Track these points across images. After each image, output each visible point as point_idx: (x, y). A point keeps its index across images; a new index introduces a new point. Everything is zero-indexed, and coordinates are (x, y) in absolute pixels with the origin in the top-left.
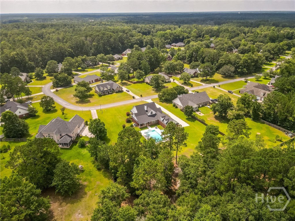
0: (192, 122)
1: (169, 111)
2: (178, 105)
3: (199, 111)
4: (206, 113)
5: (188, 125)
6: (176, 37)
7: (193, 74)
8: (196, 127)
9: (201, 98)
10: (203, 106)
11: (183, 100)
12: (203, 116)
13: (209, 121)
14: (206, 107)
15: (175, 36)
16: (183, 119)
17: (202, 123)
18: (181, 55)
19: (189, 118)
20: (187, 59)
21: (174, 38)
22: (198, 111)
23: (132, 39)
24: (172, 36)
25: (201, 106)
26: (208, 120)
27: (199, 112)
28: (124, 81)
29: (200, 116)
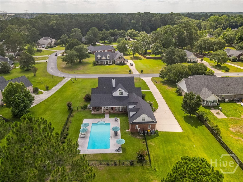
0: (192, 125)
1: (164, 98)
2: (183, 90)
3: (219, 109)
4: (232, 116)
5: (179, 130)
6: (233, 22)
7: (237, 57)
8: (193, 140)
9: (230, 87)
10: (231, 101)
11: (193, 85)
12: (222, 121)
13: (232, 133)
14: (237, 105)
15: (231, 22)
16: (178, 117)
17: (212, 134)
18: (228, 36)
19: (190, 117)
20: (236, 41)
21: (230, 24)
22: (216, 107)
23: (177, 21)
24: (228, 22)
25: (227, 100)
26: (230, 131)
27: (218, 111)
28: (137, 55)
29: (215, 118)
